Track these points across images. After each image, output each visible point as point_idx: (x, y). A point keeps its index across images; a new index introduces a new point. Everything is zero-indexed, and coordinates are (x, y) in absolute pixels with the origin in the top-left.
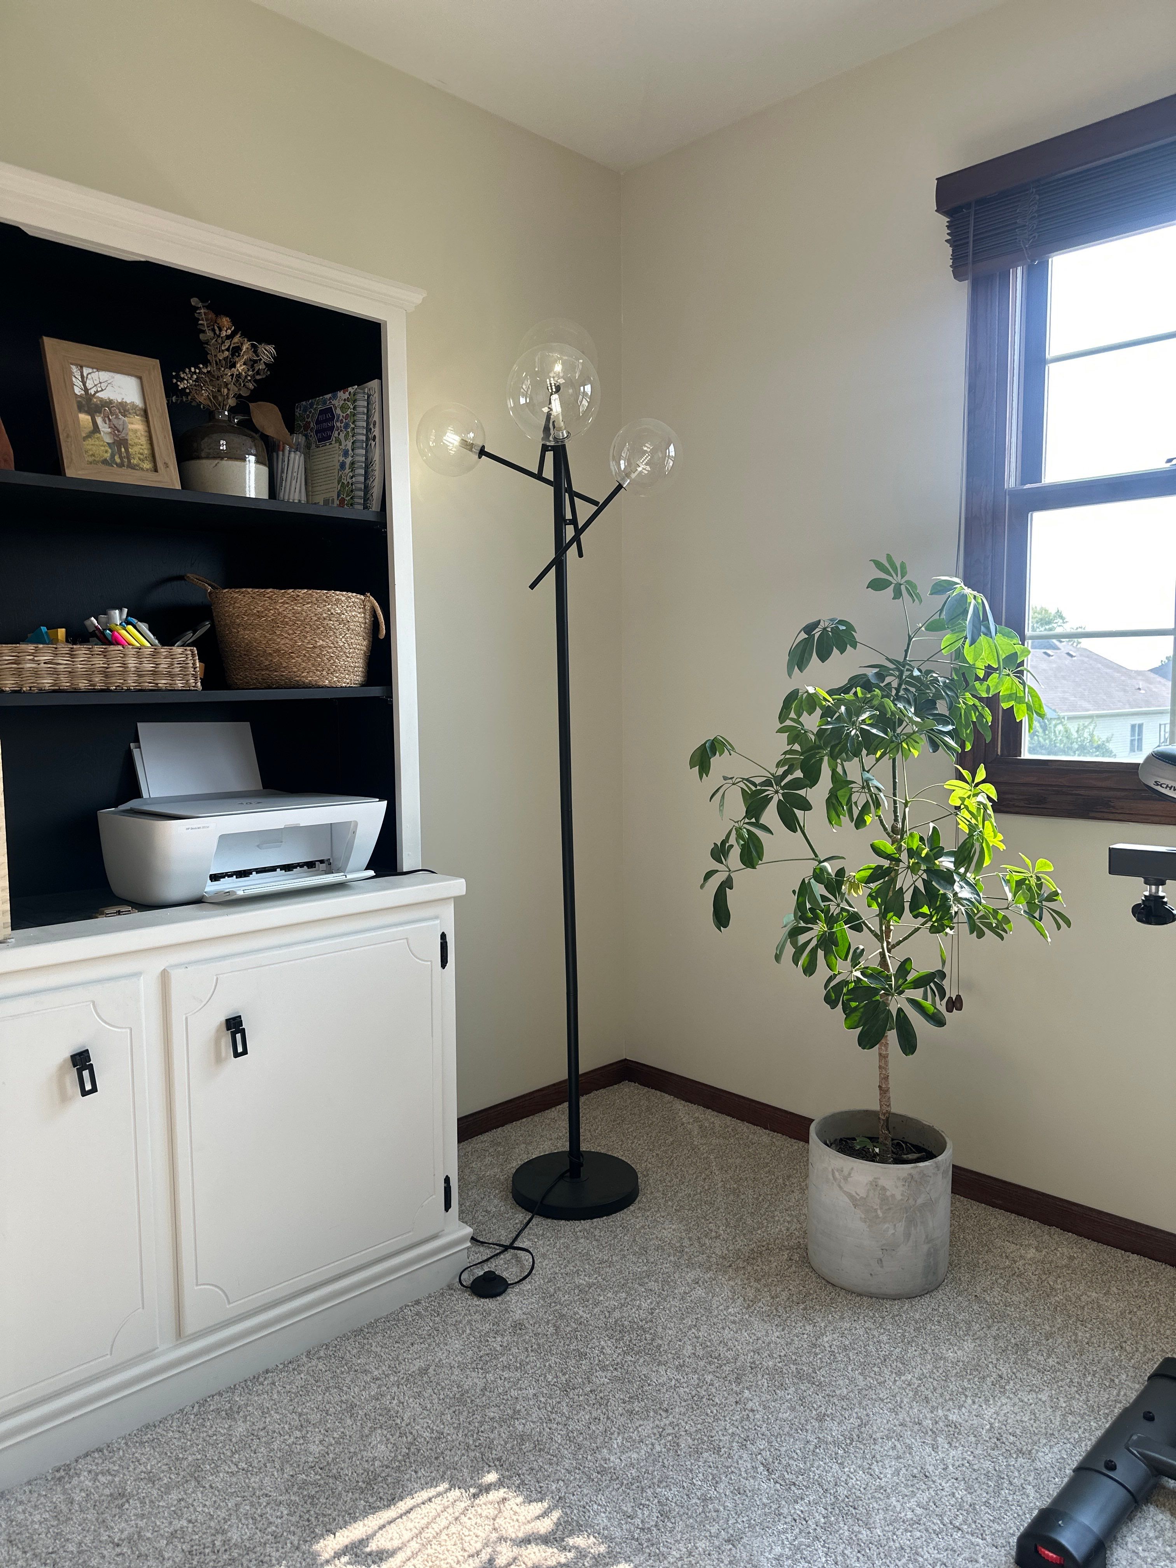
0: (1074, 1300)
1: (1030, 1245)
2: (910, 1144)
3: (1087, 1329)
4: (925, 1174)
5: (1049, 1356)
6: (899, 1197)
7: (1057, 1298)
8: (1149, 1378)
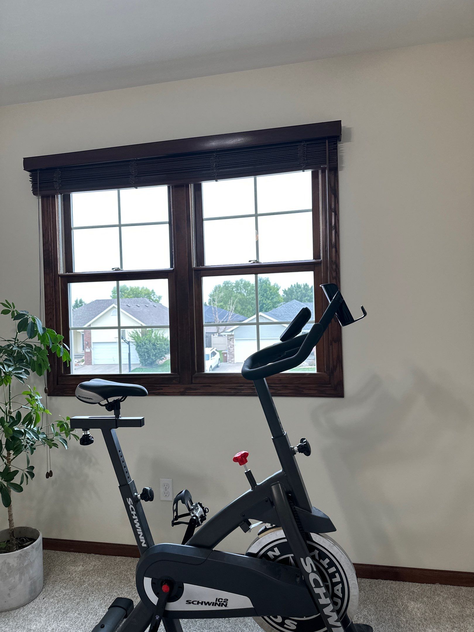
0: (91, 584)
1: (80, 565)
2: (27, 538)
3: (93, 595)
4: (27, 552)
5: (75, 612)
6: (15, 565)
7: (85, 586)
8: (109, 609)
